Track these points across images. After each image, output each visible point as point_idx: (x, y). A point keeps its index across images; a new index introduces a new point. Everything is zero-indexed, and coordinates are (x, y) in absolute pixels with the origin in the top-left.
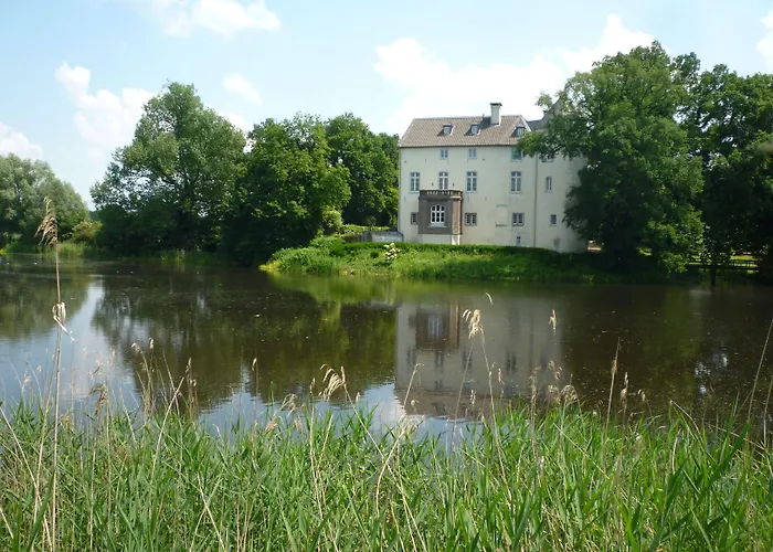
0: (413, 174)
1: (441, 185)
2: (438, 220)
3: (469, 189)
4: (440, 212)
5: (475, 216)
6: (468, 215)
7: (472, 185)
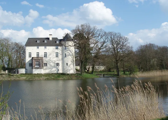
0: (29, 53)
1: (37, 56)
2: (37, 65)
3: (45, 57)
4: (38, 63)
5: (47, 64)
6: (45, 64)
7: (46, 55)
